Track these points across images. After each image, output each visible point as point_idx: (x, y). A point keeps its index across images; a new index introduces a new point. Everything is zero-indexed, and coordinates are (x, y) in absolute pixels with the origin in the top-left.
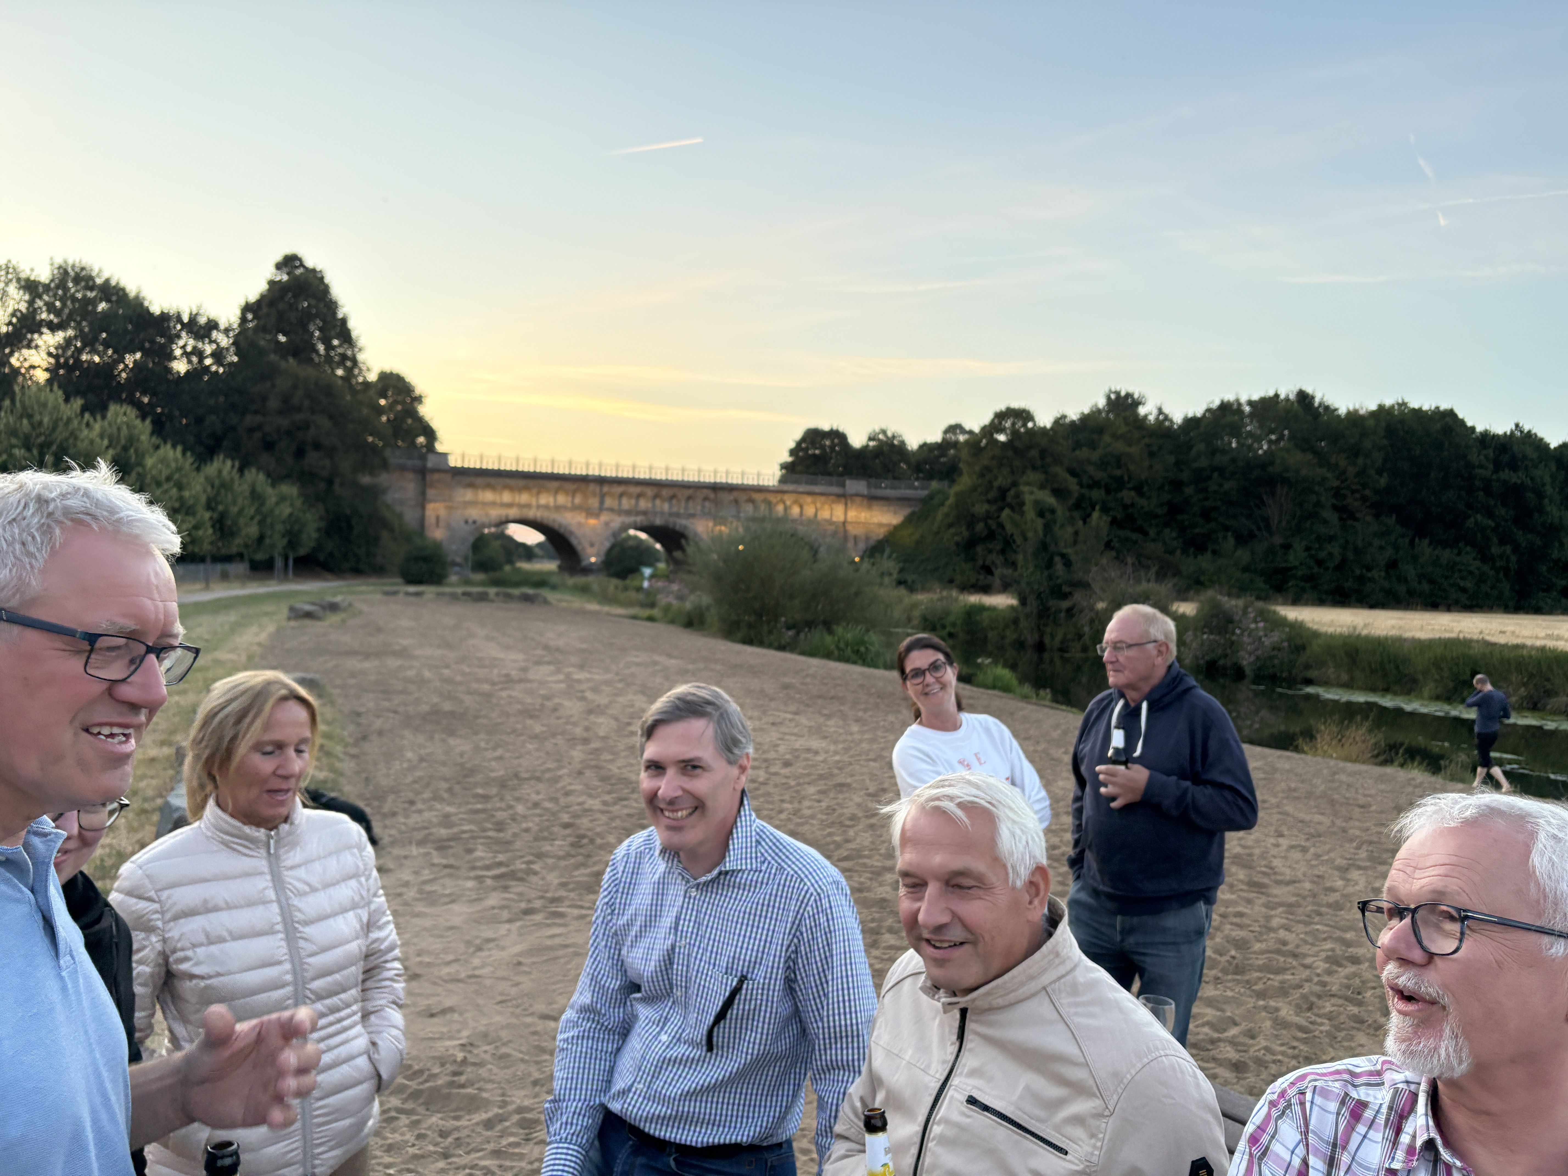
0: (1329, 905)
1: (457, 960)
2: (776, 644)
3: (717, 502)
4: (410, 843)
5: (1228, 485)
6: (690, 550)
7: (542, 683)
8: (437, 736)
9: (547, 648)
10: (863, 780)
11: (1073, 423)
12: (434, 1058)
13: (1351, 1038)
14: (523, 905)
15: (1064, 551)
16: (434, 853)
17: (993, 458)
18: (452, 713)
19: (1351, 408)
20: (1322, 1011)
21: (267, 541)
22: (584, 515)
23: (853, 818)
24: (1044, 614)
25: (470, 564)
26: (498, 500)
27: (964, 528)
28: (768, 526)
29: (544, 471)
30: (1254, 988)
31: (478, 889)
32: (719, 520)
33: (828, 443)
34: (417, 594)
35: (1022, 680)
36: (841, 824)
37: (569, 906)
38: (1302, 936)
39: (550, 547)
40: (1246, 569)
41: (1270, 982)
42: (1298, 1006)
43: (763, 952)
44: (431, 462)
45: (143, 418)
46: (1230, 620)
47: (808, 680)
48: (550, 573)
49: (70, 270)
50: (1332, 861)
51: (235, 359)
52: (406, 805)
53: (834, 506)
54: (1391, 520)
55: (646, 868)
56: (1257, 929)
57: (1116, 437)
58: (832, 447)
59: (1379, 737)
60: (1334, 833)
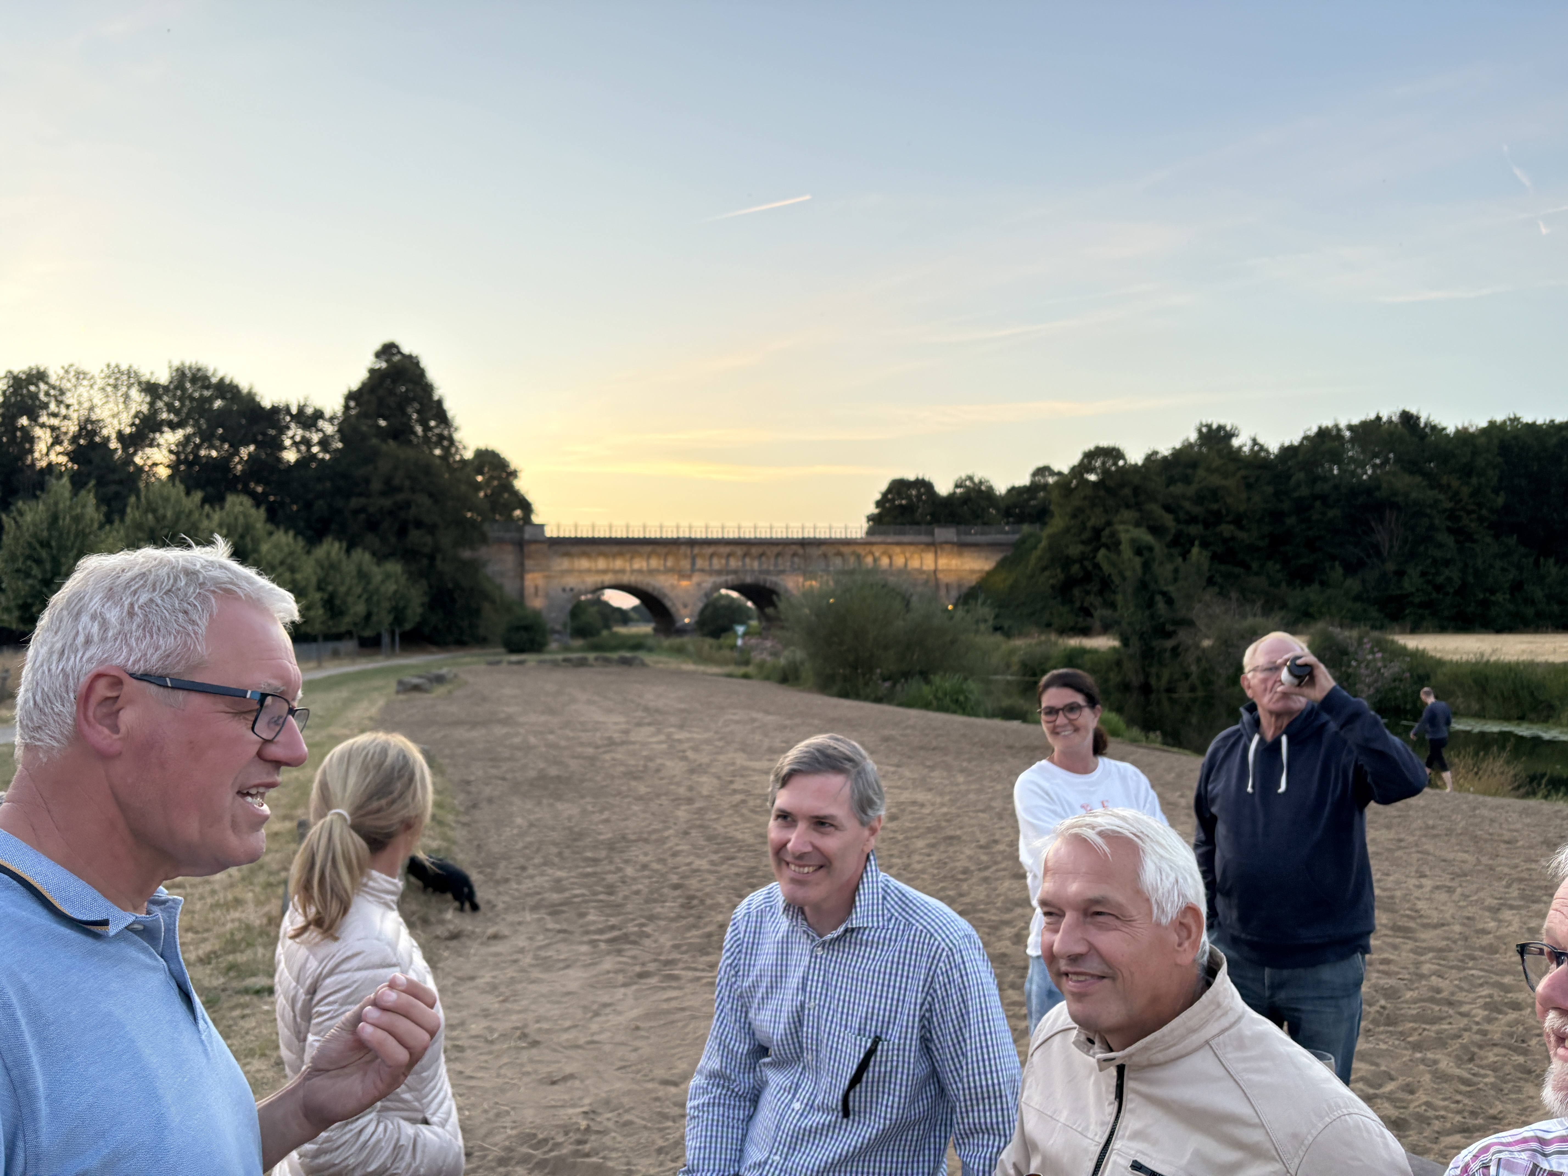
0: (1482, 949)
1: (576, 1026)
2: (873, 696)
3: (806, 558)
4: (524, 909)
5: (1331, 513)
6: (782, 605)
7: (644, 744)
8: (545, 801)
9: (646, 709)
10: (973, 832)
11: (1165, 458)
12: (557, 1126)
13: (1519, 1090)
14: (638, 969)
15: (1165, 589)
16: (548, 918)
17: (1085, 498)
18: (558, 777)
19: (1460, 427)
20: (1484, 1062)
21: (375, 618)
22: (676, 577)
23: (966, 871)
24: (1148, 655)
25: (568, 631)
26: (594, 568)
27: (1059, 571)
28: (858, 578)
29: (636, 536)
30: (1410, 1039)
31: (593, 953)
32: (808, 574)
33: (914, 492)
34: (520, 663)
35: (1131, 722)
36: (954, 878)
37: (684, 969)
38: (1456, 982)
39: (644, 610)
40: (1357, 598)
41: (1426, 1033)
42: (1458, 1058)
43: (896, 1012)
44: (528, 534)
45: (258, 506)
46: (1344, 652)
47: (909, 731)
48: (646, 636)
49: (187, 372)
50: (1481, 901)
51: (340, 445)
52: (518, 871)
53: (924, 555)
54: (1513, 540)
55: (768, 927)
56: (1407, 976)
57: (1210, 470)
58: (919, 496)
59: (1518, 768)
60: (1481, 871)
